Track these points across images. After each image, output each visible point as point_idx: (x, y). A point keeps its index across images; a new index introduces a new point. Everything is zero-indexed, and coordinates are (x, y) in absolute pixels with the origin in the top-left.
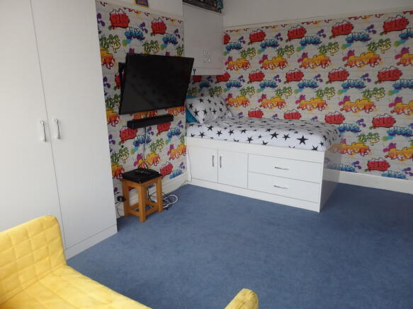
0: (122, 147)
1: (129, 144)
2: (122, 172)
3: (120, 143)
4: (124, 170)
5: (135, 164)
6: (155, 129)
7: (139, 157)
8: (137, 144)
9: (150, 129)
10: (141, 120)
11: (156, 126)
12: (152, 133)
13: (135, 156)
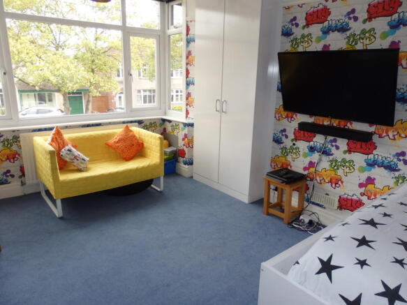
0: (294, 144)
1: (303, 146)
2: (289, 168)
3: (292, 140)
4: (291, 167)
5: (305, 169)
6: (343, 143)
7: (311, 164)
8: (312, 149)
9: (335, 141)
10: (323, 126)
11: (346, 141)
12: (337, 148)
13: (306, 161)
